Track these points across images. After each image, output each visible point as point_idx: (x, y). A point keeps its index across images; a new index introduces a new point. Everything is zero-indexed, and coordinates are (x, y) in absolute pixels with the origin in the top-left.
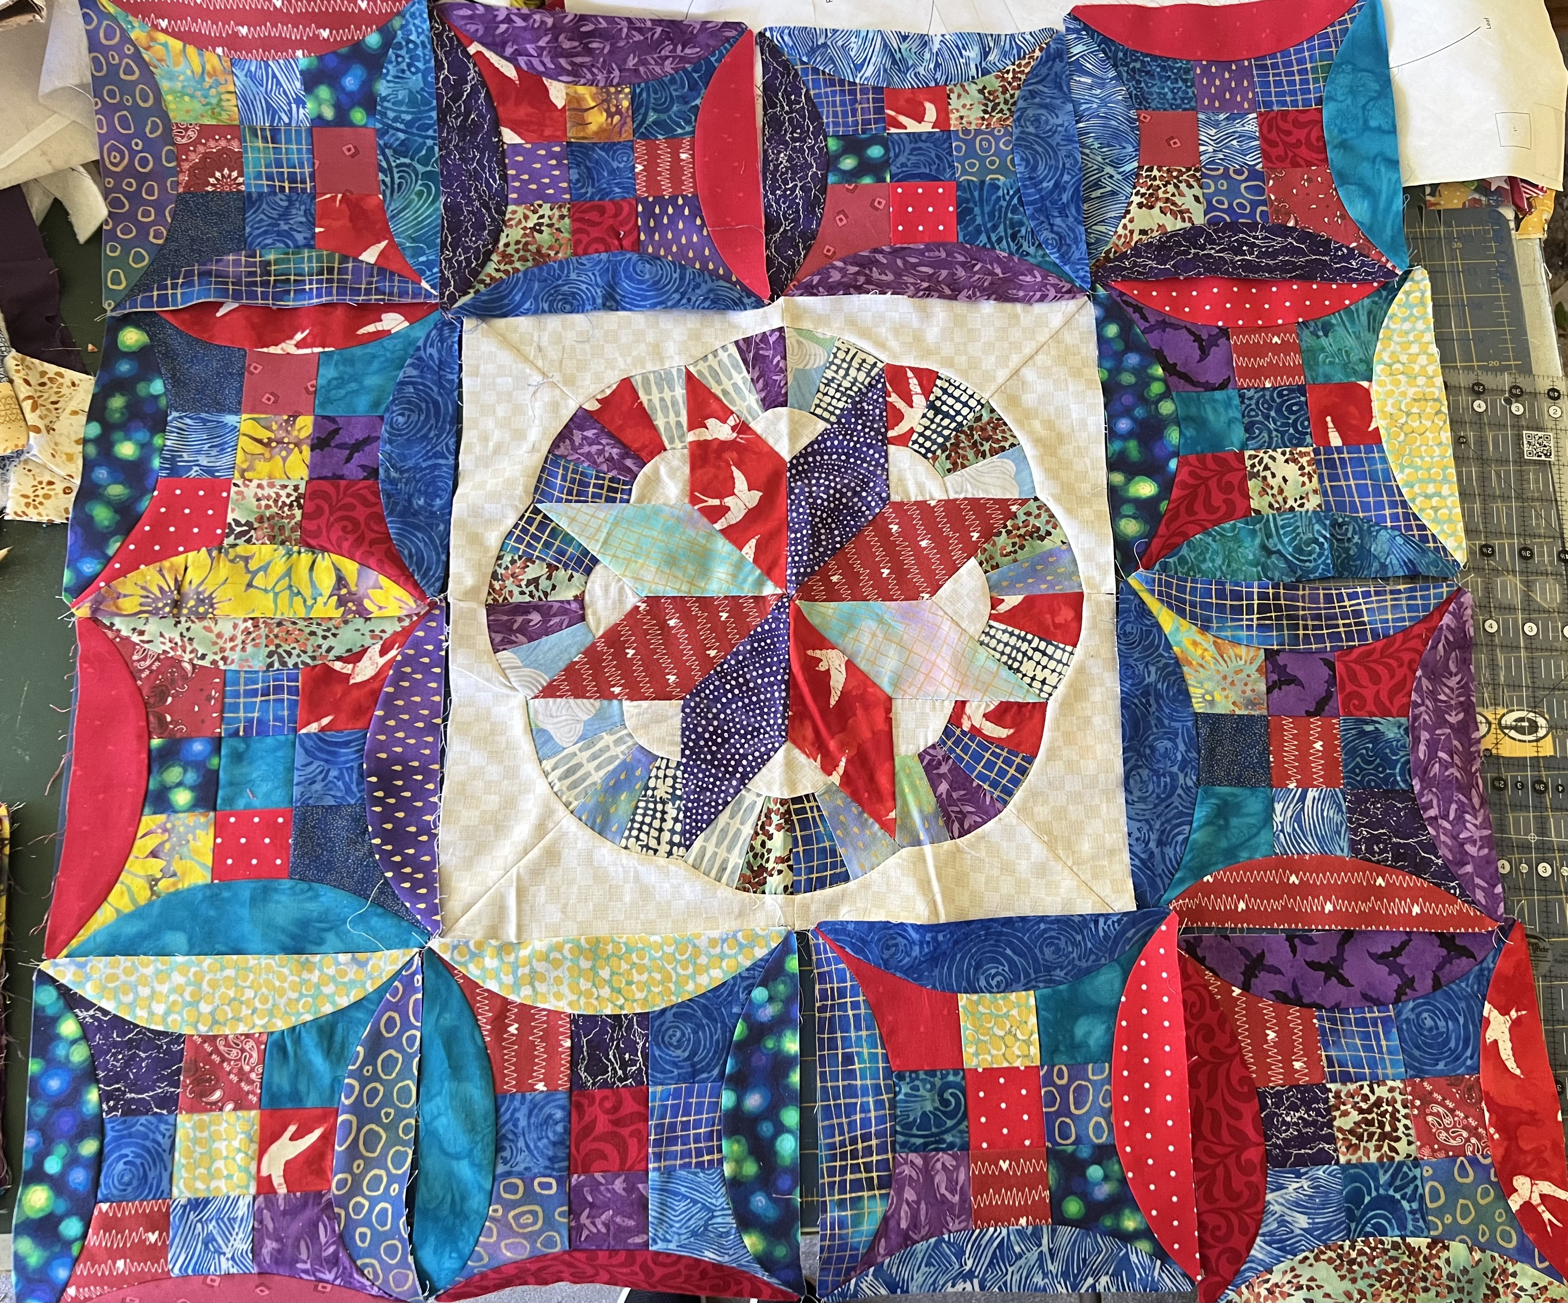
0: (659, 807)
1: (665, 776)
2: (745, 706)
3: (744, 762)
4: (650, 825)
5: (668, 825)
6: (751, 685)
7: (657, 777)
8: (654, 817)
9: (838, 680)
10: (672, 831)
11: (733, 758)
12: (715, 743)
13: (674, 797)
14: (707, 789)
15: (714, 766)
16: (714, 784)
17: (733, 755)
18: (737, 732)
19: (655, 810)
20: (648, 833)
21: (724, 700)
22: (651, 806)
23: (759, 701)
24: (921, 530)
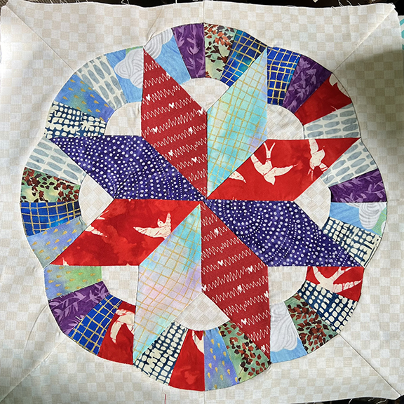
0: (77, 123)
1: (95, 127)
2: (137, 172)
3: (102, 173)
4: (66, 118)
5: (66, 128)
6: (150, 176)
7: (94, 122)
8: (70, 120)
9: (150, 232)
10: (62, 131)
11: (105, 166)
12: (114, 155)
13: (82, 132)
14: (86, 151)
15: (99, 155)
16: (89, 155)
17: (106, 166)
18: (121, 169)
19: (75, 121)
20: (61, 117)
21: (141, 161)
22: (78, 119)
23: (139, 181)
24: (248, 286)
